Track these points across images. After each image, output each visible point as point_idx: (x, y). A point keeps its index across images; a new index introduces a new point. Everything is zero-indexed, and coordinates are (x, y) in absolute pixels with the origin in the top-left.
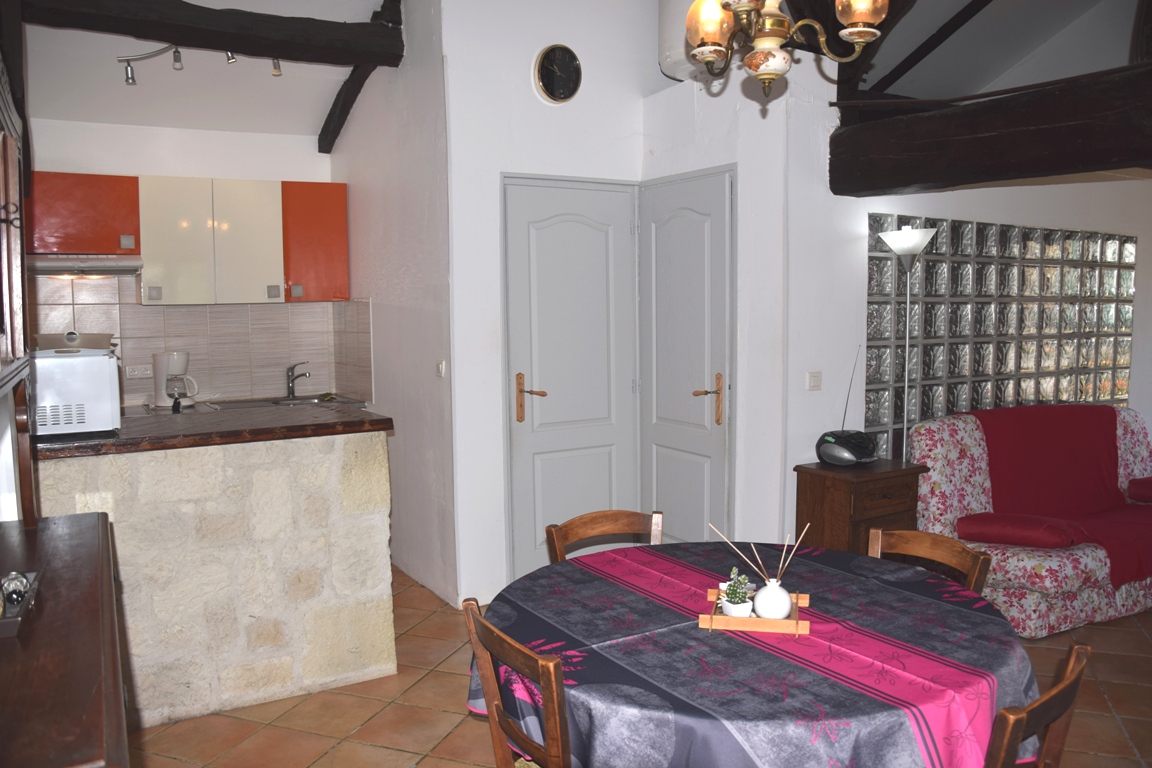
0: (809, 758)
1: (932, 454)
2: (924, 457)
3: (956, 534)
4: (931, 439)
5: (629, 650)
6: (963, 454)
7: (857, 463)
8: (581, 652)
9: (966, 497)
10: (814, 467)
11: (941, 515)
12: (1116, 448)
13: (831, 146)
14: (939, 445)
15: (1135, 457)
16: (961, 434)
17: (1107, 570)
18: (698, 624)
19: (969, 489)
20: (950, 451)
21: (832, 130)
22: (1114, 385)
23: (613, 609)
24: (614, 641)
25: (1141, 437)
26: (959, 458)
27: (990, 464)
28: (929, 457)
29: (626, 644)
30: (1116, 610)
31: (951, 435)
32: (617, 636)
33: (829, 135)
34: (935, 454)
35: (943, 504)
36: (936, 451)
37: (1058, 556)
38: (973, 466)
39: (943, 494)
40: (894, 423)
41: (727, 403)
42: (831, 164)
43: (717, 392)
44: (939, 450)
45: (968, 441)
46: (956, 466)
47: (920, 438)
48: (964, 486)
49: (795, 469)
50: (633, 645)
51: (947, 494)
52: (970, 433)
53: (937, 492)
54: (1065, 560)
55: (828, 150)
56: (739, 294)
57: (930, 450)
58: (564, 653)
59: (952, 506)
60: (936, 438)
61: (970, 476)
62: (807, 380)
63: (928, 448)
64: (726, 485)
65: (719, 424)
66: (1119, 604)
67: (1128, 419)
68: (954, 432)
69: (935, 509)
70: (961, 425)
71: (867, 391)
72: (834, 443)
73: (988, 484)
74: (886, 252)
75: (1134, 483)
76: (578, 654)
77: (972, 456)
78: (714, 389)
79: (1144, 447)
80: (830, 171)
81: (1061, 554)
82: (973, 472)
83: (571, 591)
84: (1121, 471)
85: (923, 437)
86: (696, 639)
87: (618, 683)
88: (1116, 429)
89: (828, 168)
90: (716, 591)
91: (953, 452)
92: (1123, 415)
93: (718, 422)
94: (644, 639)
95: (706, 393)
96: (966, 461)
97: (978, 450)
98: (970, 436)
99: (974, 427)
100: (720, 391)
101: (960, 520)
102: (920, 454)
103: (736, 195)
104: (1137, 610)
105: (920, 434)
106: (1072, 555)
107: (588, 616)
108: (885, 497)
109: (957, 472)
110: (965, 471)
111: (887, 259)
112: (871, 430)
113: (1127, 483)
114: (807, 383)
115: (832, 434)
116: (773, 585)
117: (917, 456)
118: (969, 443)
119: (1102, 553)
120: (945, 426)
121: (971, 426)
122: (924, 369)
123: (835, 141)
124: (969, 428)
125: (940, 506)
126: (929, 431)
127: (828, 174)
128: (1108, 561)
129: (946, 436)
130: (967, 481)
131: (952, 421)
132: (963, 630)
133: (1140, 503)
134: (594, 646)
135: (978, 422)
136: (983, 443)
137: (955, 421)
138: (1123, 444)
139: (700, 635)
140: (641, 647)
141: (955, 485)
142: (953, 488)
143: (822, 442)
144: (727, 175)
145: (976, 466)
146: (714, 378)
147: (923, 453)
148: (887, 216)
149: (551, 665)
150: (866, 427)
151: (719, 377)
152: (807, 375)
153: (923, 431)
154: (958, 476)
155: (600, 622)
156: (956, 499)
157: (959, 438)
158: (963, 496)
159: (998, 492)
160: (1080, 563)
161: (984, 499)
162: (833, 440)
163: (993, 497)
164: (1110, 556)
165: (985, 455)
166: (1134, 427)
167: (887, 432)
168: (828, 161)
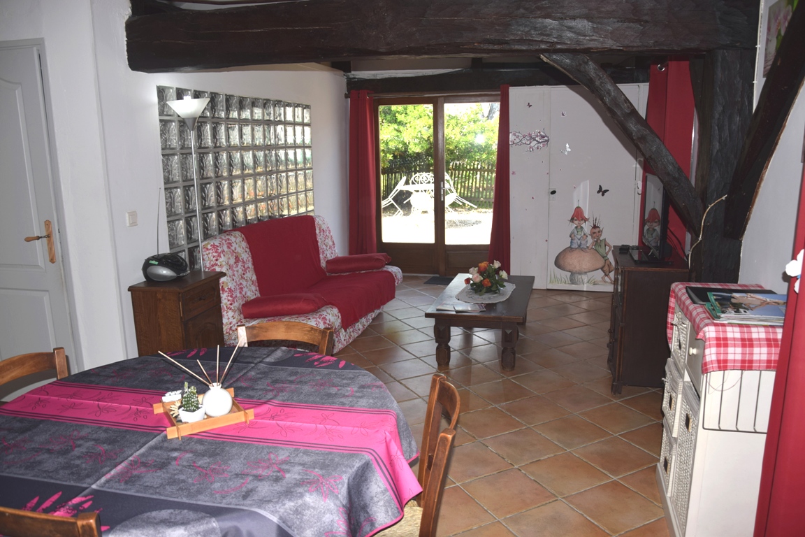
0: (324, 513)
1: (218, 263)
2: (213, 266)
3: (242, 315)
4: (216, 252)
5: (126, 477)
6: (237, 259)
7: (178, 277)
8: (85, 496)
9: (244, 289)
10: (142, 285)
11: (231, 304)
12: (317, 242)
13: (126, 31)
14: (222, 255)
15: (327, 246)
16: (234, 245)
17: (340, 321)
18: (166, 436)
19: (244, 283)
20: (229, 258)
21: (127, 18)
22: (307, 201)
23: (80, 446)
24: (108, 476)
25: (327, 233)
26: (235, 263)
27: (254, 264)
28: (217, 265)
29: (121, 474)
30: (342, 344)
31: (229, 247)
32: (106, 469)
33: (124, 21)
34: (220, 262)
35: (231, 296)
36: (221, 260)
37: (314, 318)
38: (244, 267)
39: (230, 290)
40: (188, 243)
41: (59, 244)
42: (128, 45)
43: (49, 236)
44: (222, 259)
45: (239, 250)
46: (234, 269)
47: (208, 252)
48: (241, 281)
49: (129, 290)
50: (127, 472)
51: (232, 289)
52: (239, 244)
53: (226, 289)
54: (318, 320)
55: (125, 34)
56: (58, 152)
57: (217, 260)
58: (70, 503)
59: (236, 297)
60: (219, 251)
61: (244, 274)
62: (127, 218)
63: (215, 258)
64: (68, 312)
65: (53, 262)
66: (343, 340)
67: (320, 222)
68: (230, 245)
69: (226, 301)
70: (233, 239)
71: (168, 222)
72: (158, 265)
73: (254, 278)
74: (170, 115)
75: (328, 262)
76: (84, 499)
77: (243, 259)
78: (44, 234)
79: (330, 239)
80: (127, 51)
81: (314, 316)
82: (245, 271)
83: (24, 441)
84: (321, 256)
85: (210, 251)
86: (175, 450)
87: (146, 512)
88: (315, 230)
89: (125, 48)
90: (161, 404)
91: (231, 258)
92: (318, 221)
93: (52, 261)
94: (131, 465)
95: (38, 238)
96: (240, 264)
97: (246, 256)
98: (240, 246)
99: (241, 239)
100: (50, 235)
101: (243, 305)
102: (210, 263)
103: (46, 66)
104: (351, 341)
105: (208, 249)
106: (321, 315)
107: (61, 460)
108: (201, 299)
109: (235, 273)
110: (240, 271)
111: (171, 121)
112: (174, 251)
113: (325, 263)
114: (128, 221)
115: (153, 258)
116: (215, 388)
117: (208, 265)
118: (240, 251)
119: (336, 311)
120: (224, 241)
121: (239, 239)
122: (202, 202)
123: (130, 27)
124: (238, 241)
125: (230, 298)
126: (214, 246)
127: (126, 53)
128: (340, 315)
129: (225, 248)
130: (243, 278)
131: (227, 237)
132: (348, 385)
133: (333, 275)
134: (94, 486)
135: (243, 236)
136: (248, 250)
137: (229, 237)
138: (320, 238)
139: (174, 445)
140: (135, 473)
141: (236, 282)
142: (235, 284)
143: (147, 265)
144: (35, 49)
145: (246, 266)
146: (43, 224)
147: (212, 263)
148: (169, 88)
149: (92, 521)
150: (170, 249)
151: (48, 224)
152: (127, 215)
153: (209, 247)
154: (236, 275)
155: (78, 462)
156: (238, 291)
157: (233, 248)
158: (241, 288)
159: (262, 283)
160: (326, 320)
161: (253, 288)
162: (157, 263)
163: (259, 286)
164: (340, 311)
165: (250, 258)
166: (324, 227)
167: (184, 251)
168: (125, 43)
